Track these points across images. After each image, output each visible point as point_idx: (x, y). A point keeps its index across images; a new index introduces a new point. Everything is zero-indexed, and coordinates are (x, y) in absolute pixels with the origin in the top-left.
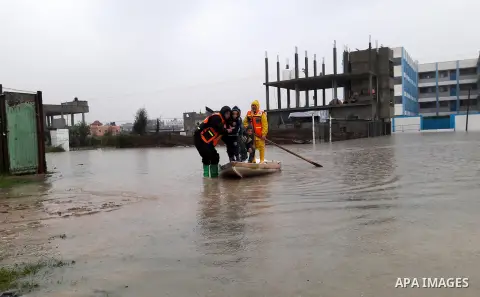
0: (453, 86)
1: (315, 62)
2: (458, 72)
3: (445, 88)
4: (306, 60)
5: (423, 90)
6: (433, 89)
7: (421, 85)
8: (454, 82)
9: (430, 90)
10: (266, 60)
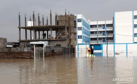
0: (104, 32)
1: (43, 19)
2: (106, 26)
3: (101, 32)
4: (39, 17)
5: (92, 33)
6: (96, 32)
7: (91, 31)
8: (104, 30)
9: (95, 33)
10: (19, 16)
